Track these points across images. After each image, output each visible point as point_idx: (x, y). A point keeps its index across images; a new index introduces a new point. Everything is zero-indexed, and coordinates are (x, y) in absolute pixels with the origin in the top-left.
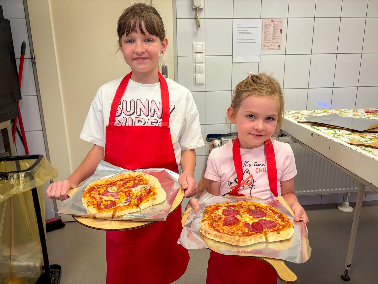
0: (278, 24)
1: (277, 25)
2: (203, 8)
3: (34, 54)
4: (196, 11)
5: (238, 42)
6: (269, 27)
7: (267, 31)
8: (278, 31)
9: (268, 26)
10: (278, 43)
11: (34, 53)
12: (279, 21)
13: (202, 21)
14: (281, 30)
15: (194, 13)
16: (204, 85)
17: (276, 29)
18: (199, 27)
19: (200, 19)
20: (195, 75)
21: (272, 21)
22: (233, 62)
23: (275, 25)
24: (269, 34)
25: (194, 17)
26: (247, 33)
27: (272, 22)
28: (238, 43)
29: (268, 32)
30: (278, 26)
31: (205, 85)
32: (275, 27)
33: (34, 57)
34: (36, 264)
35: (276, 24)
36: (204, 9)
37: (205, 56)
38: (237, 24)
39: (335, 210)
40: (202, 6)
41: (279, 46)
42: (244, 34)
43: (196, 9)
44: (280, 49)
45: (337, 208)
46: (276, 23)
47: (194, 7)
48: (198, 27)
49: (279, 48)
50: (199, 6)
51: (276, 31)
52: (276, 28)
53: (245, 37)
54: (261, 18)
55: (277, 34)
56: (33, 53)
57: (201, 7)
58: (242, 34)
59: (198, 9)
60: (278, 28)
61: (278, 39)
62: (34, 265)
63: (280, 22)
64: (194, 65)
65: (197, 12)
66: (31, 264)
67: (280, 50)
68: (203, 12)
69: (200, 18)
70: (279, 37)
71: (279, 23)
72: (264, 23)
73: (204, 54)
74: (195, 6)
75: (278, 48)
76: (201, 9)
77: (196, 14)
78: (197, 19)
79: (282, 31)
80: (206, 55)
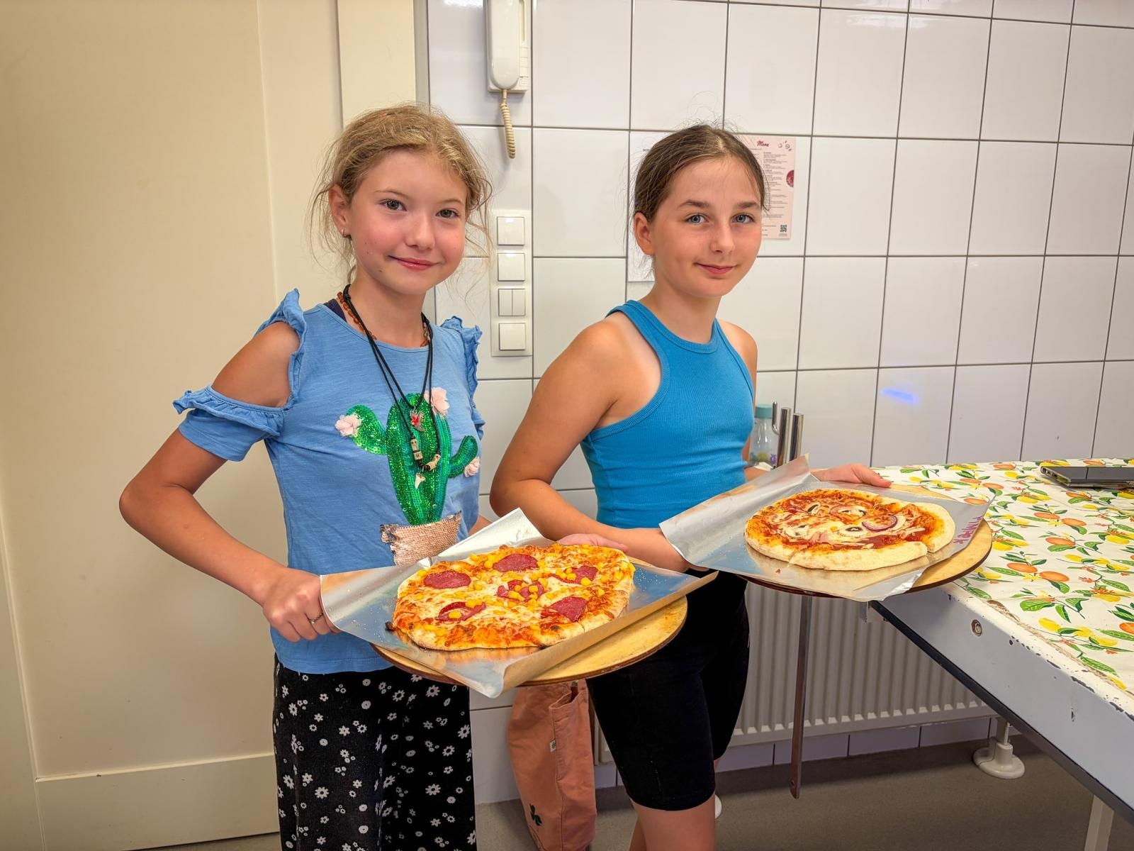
0: (779, 156)
1: (777, 159)
2: (527, 92)
4: (501, 100)
8: (780, 179)
10: (779, 216)
12: (784, 145)
13: (520, 138)
14: (791, 175)
15: (492, 105)
16: (531, 358)
17: (773, 170)
18: (512, 156)
19: (514, 128)
20: (496, 322)
21: (760, 143)
22: (629, 280)
23: (770, 159)
25: (492, 120)
27: (759, 147)
30: (780, 163)
31: (533, 356)
32: (772, 165)
35: (774, 153)
36: (528, 95)
37: (533, 257)
39: (967, 771)
40: (523, 85)
41: (784, 228)
43: (502, 94)
44: (788, 237)
45: (972, 761)
46: (774, 149)
47: (492, 87)
48: (508, 156)
49: (786, 235)
50: (513, 83)
51: (774, 176)
52: (773, 167)
55: (777, 187)
57: (517, 88)
59: (508, 93)
60: (780, 167)
61: (781, 202)
63: (788, 147)
64: (495, 288)
65: (504, 104)
67: (788, 239)
68: (525, 105)
69: (513, 126)
70: (783, 196)
71: (784, 150)
73: (528, 251)
74: (496, 85)
75: (781, 235)
76: (520, 94)
77: (501, 113)
78: (504, 128)
79: (792, 179)
80: (534, 255)
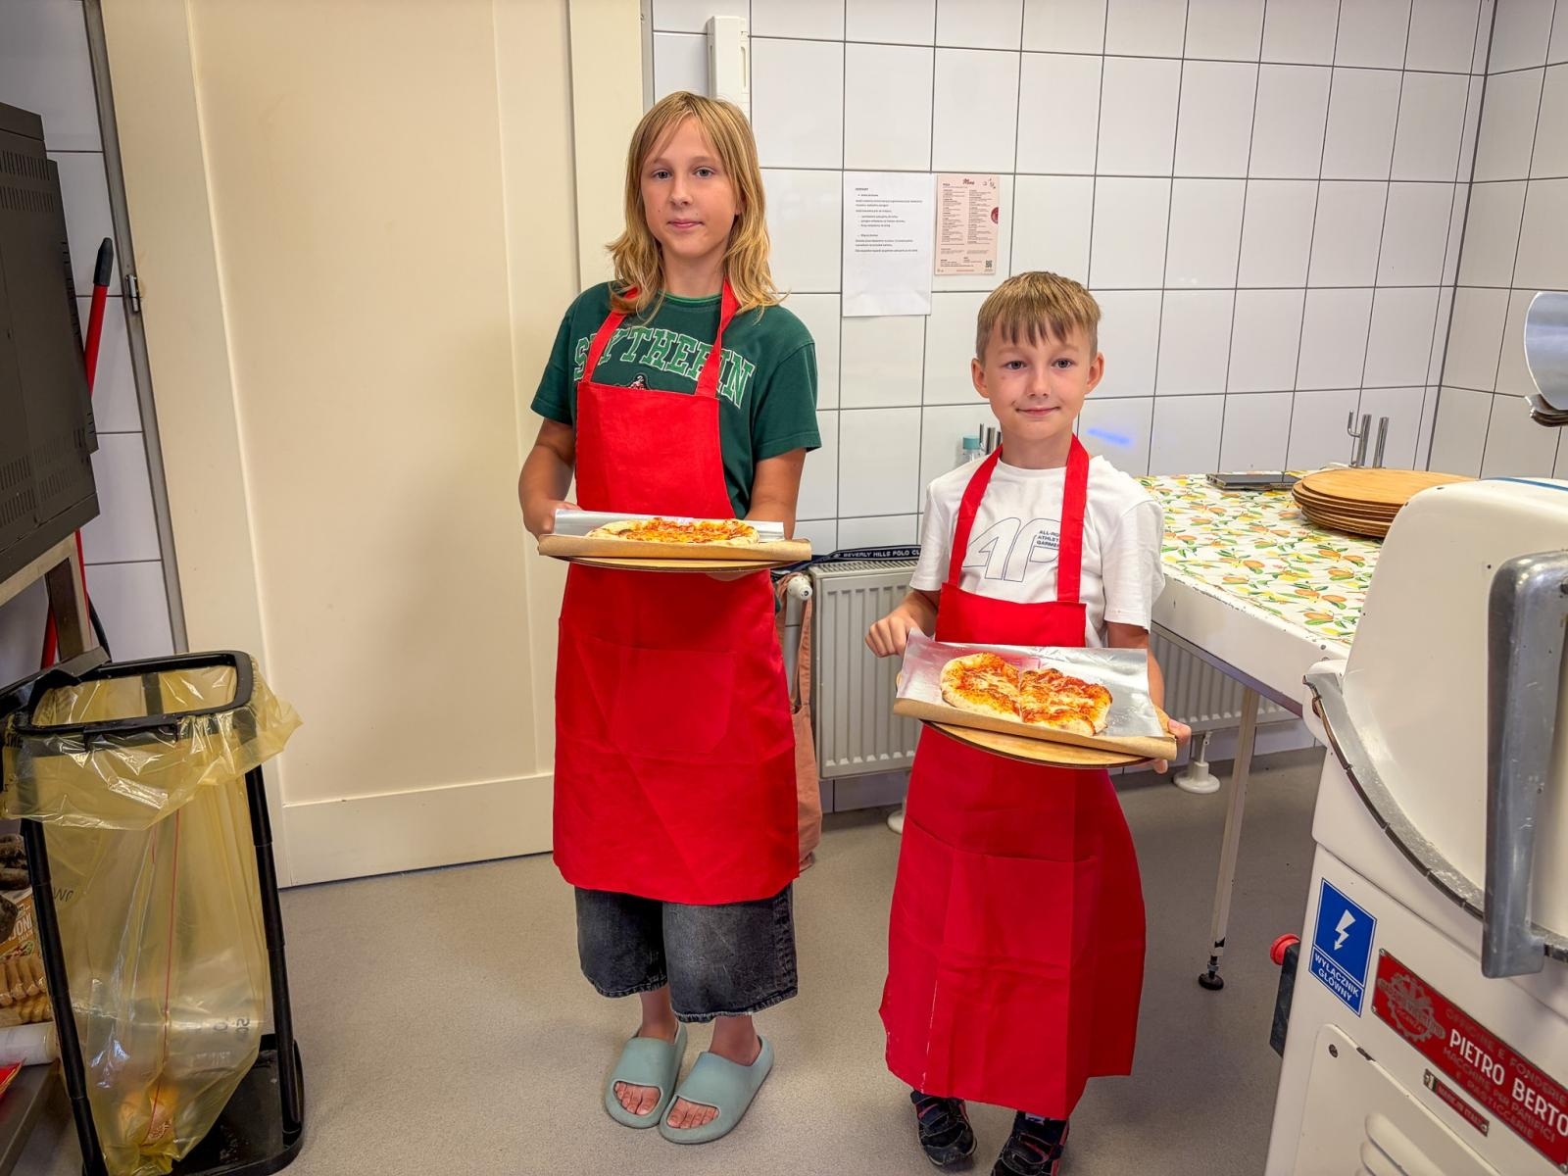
0: (983, 193)
1: (983, 197)
3: (136, 281)
5: (860, 248)
6: (959, 201)
7: (952, 213)
8: (985, 216)
9: (954, 199)
10: (985, 252)
11: (136, 276)
12: (989, 183)
14: (995, 212)
17: (979, 207)
21: (966, 181)
22: (844, 314)
23: (975, 196)
24: (956, 224)
26: (889, 219)
27: (966, 185)
28: (858, 251)
29: (954, 216)
30: (985, 200)
32: (978, 202)
33: (138, 294)
34: (248, 1023)
35: (978, 191)
38: (857, 189)
41: (989, 264)
42: (880, 223)
46: (979, 187)
49: (991, 271)
51: (980, 213)
52: (978, 205)
53: (883, 233)
54: (931, 172)
55: (982, 224)
56: (132, 278)
58: (874, 223)
60: (985, 205)
61: (986, 239)
62: (241, 1025)
63: (992, 185)
66: (233, 1024)
67: (993, 274)
70: (988, 232)
71: (988, 188)
72: (941, 189)
75: (986, 271)
79: (997, 215)
